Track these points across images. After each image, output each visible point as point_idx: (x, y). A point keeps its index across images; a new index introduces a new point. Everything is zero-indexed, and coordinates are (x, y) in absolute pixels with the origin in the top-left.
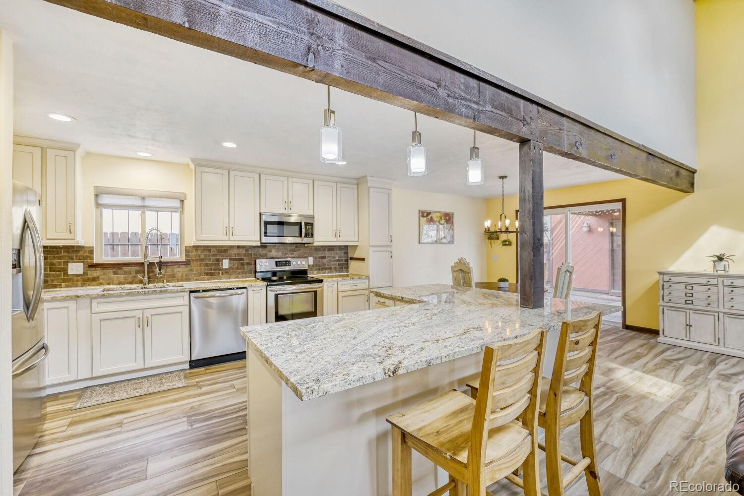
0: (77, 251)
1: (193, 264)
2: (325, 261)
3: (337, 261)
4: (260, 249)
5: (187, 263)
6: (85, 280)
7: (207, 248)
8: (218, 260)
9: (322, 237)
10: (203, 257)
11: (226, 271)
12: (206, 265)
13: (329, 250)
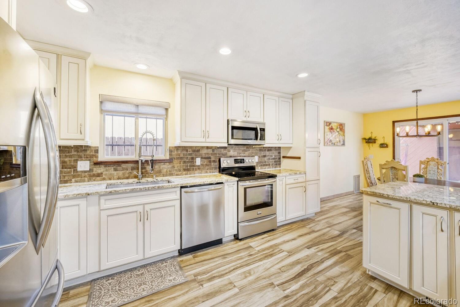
0: (85, 150)
1: (176, 162)
2: (266, 159)
3: (274, 159)
4: (222, 150)
5: (170, 161)
6: (92, 176)
7: (185, 148)
8: (192, 158)
9: (270, 140)
10: (182, 156)
11: (199, 168)
12: (185, 162)
13: (268, 150)
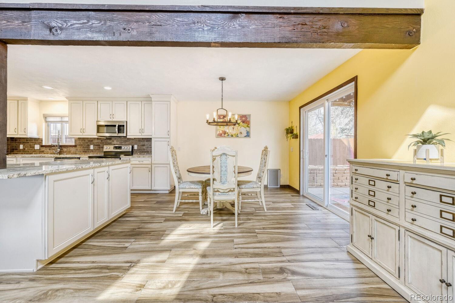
0: (38, 140)
1: (78, 146)
5: (75, 146)
6: (40, 152)
8: (88, 145)
9: (132, 132)
10: (82, 144)
11: (92, 151)
12: (83, 147)
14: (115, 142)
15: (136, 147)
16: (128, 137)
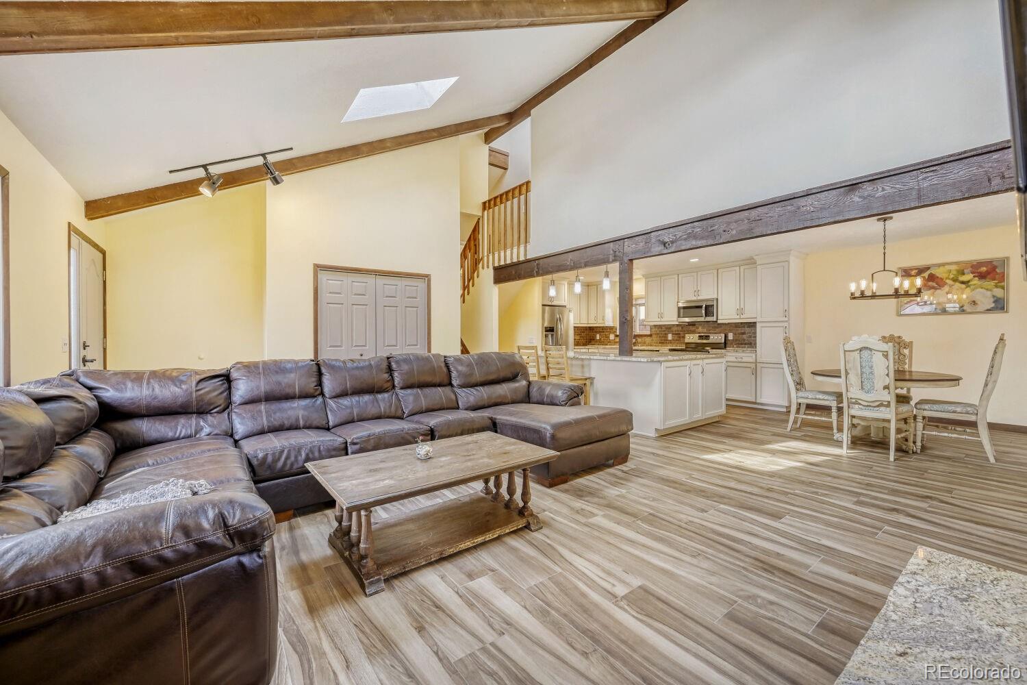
1: (653, 336)
2: (745, 336)
5: (651, 335)
7: (660, 326)
8: (666, 334)
9: (727, 313)
10: (658, 332)
11: (670, 342)
12: (660, 337)
13: (749, 327)
14: (700, 329)
15: (731, 336)
16: (719, 322)
